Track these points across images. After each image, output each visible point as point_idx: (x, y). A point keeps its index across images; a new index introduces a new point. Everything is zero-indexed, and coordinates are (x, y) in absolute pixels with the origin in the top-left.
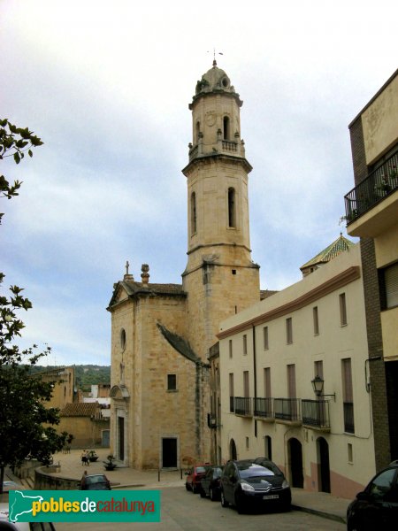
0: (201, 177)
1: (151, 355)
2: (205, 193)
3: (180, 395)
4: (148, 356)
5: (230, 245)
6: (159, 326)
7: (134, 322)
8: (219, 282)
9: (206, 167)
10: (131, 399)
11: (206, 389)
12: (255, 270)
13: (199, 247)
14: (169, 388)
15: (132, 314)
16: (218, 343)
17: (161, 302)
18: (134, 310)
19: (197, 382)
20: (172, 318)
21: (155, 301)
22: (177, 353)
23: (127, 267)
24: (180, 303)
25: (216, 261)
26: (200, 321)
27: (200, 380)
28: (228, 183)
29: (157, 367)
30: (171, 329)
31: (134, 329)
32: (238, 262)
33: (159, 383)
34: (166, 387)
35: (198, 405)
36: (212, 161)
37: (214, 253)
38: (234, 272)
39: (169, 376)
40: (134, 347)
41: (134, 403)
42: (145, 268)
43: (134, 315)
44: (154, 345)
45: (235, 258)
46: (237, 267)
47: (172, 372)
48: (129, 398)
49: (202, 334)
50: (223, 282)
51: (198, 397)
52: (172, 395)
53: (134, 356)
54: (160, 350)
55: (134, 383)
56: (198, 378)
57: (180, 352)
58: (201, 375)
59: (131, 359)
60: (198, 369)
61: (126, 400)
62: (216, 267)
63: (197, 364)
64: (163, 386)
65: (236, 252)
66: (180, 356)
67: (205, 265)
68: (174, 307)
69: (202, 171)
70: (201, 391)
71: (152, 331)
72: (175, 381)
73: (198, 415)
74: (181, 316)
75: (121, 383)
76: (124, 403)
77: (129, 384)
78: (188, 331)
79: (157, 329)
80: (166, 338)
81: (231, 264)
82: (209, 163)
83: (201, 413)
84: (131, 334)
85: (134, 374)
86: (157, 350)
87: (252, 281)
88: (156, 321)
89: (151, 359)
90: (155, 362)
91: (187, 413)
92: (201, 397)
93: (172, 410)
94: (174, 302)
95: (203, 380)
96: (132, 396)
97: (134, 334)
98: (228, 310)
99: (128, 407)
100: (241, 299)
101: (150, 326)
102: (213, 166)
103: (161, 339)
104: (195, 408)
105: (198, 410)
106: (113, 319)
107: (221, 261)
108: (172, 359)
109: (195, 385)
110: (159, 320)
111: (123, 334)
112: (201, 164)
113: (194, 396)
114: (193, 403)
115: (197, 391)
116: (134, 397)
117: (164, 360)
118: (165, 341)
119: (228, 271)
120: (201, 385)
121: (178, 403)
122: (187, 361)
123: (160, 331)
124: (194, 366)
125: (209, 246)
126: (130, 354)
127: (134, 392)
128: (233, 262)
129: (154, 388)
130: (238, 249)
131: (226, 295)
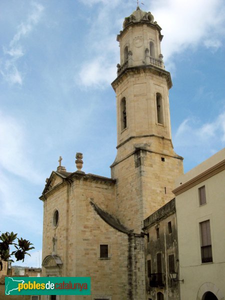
0: (132, 83)
1: (85, 227)
2: (135, 96)
3: (112, 263)
4: (82, 229)
5: (159, 137)
6: (92, 204)
7: (68, 201)
8: (151, 166)
9: (135, 76)
10: (65, 265)
11: (139, 256)
12: (179, 160)
13: (131, 138)
14: (101, 257)
15: (66, 195)
16: (174, 200)
17: (94, 185)
18: (68, 192)
19: (130, 251)
20: (104, 199)
21: (88, 183)
22: (109, 226)
23: (60, 161)
24: (110, 187)
25: (148, 148)
26: (132, 199)
27: (133, 249)
28: (156, 89)
29: (90, 238)
30: (103, 207)
31: (68, 207)
32: (165, 152)
33: (91, 252)
34: (99, 255)
35: (130, 270)
36: (142, 71)
37: (145, 142)
38: (163, 159)
39: (101, 246)
40: (68, 222)
41: (67, 269)
42: (79, 156)
43: (68, 196)
44: (88, 220)
45: (164, 148)
46: (165, 155)
47: (104, 242)
48: (62, 264)
49: (134, 209)
50: (154, 166)
51: (130, 264)
52: (105, 262)
53: (67, 230)
54: (92, 223)
55: (67, 252)
56: (130, 247)
57: (112, 226)
58: (133, 245)
59: (64, 233)
60: (130, 240)
61: (59, 266)
62: (148, 153)
63: (129, 235)
64: (95, 254)
65: (164, 144)
66: (112, 229)
67: (138, 151)
68: (105, 191)
69: (133, 79)
70: (133, 258)
71: (86, 208)
72: (107, 250)
73: (130, 279)
74: (110, 198)
75: (53, 254)
76: (57, 270)
77: (62, 253)
78: (117, 211)
79: (90, 206)
80: (99, 214)
81: (160, 152)
82: (139, 73)
83: (134, 277)
84: (65, 211)
85: (67, 244)
86: (90, 223)
87: (177, 168)
88: (89, 199)
89: (85, 231)
90: (88, 234)
91: (120, 277)
92: (134, 263)
93: (104, 275)
94: (105, 187)
95: (135, 248)
96: (65, 263)
97: (68, 211)
98: (159, 190)
99: (60, 272)
100: (169, 182)
101: (84, 203)
102: (143, 75)
103: (93, 214)
104: (127, 273)
105: (130, 275)
106: (45, 206)
107: (152, 149)
108: (105, 231)
109: (127, 254)
110: (91, 199)
111: (56, 214)
112: (132, 73)
113: (126, 263)
114: (125, 269)
115: (130, 258)
116: (67, 264)
117: (96, 232)
118: (98, 216)
119: (158, 158)
120: (133, 253)
121: (110, 269)
122: (119, 233)
123: (93, 208)
124: (126, 237)
125: (140, 137)
126: (62, 228)
127: (67, 260)
128: (163, 151)
129: (87, 256)
130: (165, 141)
131: (157, 177)
